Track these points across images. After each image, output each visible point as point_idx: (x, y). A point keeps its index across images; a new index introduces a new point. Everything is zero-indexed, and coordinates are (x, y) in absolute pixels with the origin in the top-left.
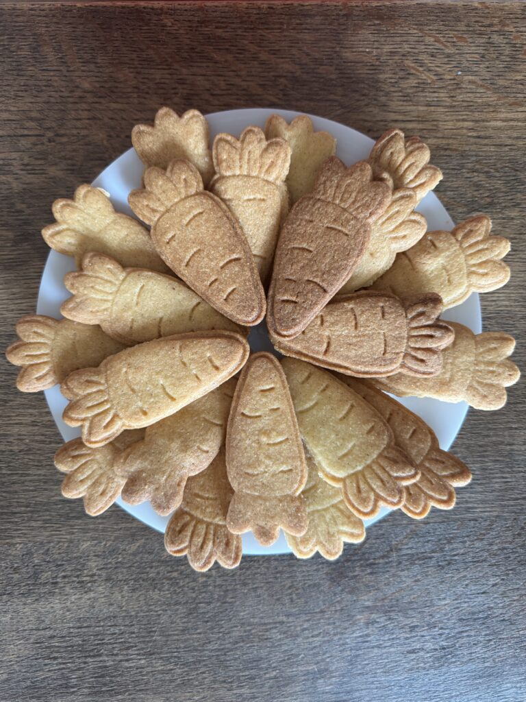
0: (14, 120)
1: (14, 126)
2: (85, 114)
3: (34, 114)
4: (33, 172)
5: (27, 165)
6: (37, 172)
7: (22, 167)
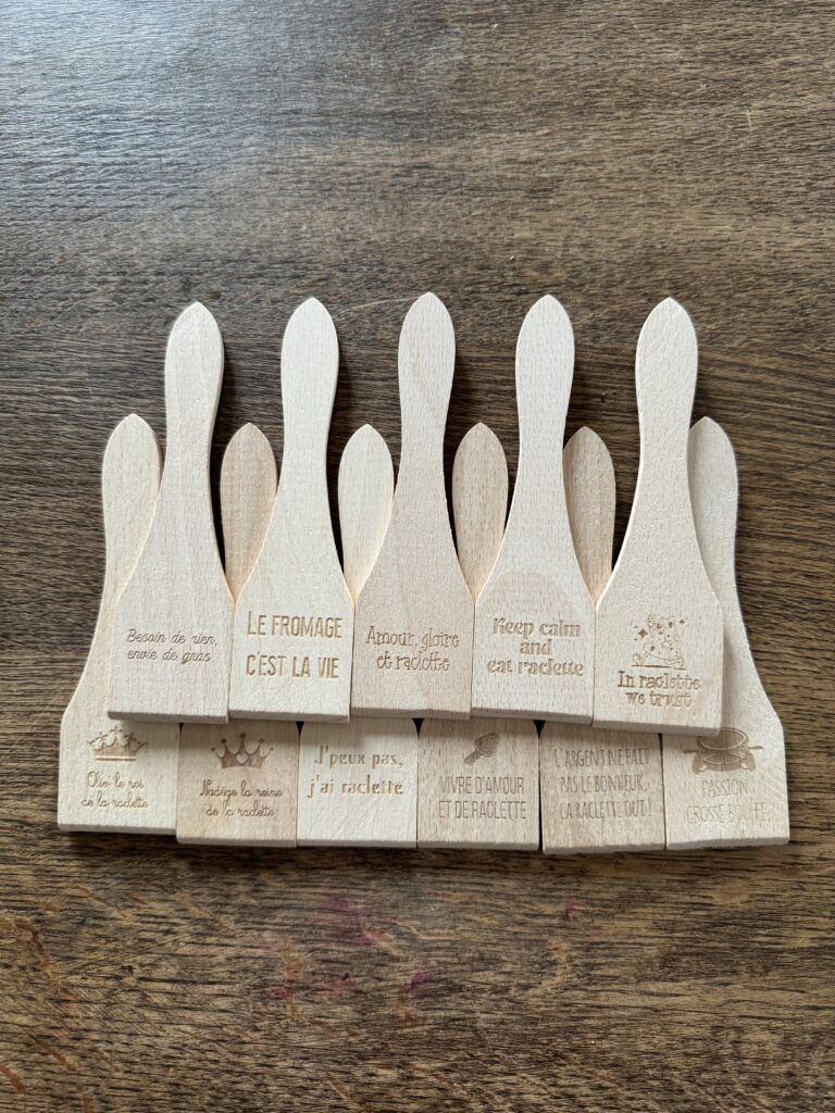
0: (186, 1008)
1: (187, 999)
2: (74, 1009)
3: (154, 1016)
4: (159, 920)
5: (167, 932)
6: (152, 919)
7: (176, 929)
